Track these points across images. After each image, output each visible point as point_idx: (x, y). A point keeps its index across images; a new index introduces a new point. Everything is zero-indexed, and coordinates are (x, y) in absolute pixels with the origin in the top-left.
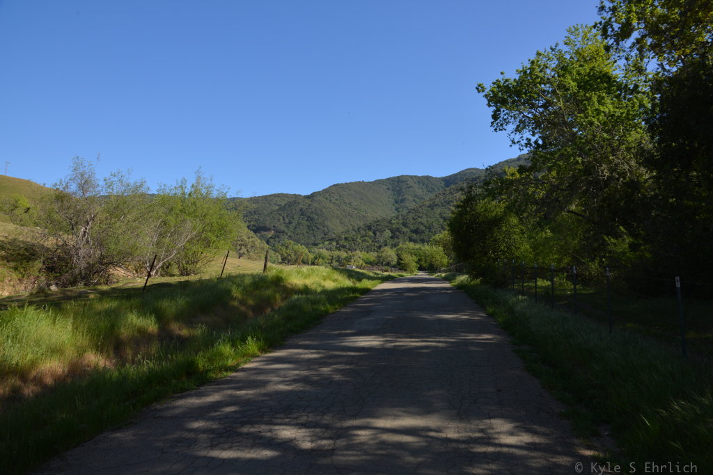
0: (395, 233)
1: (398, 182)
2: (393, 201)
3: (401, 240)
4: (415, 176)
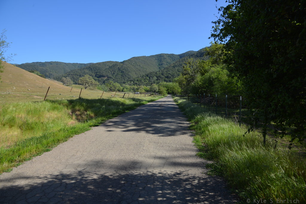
0: (158, 78)
1: (160, 56)
2: (158, 64)
3: (161, 81)
4: (167, 54)
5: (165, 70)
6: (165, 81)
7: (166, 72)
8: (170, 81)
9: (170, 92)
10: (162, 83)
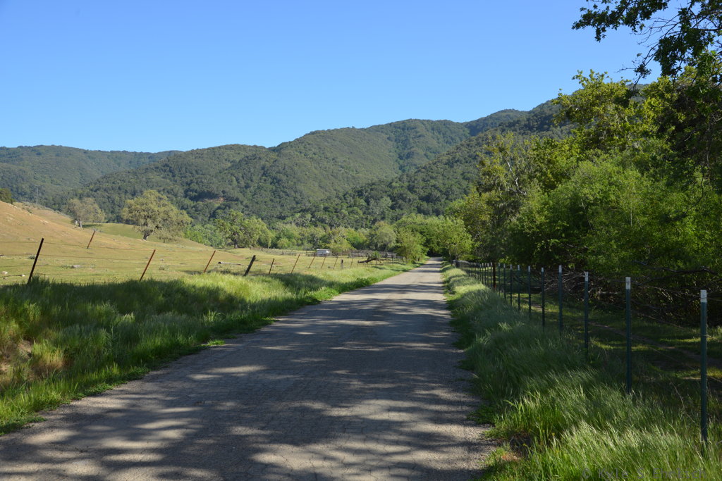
0: (397, 201)
2: (396, 155)
5: (421, 176)
6: (420, 211)
7: (424, 180)
8: (437, 213)
9: (437, 249)
10: (410, 219)
